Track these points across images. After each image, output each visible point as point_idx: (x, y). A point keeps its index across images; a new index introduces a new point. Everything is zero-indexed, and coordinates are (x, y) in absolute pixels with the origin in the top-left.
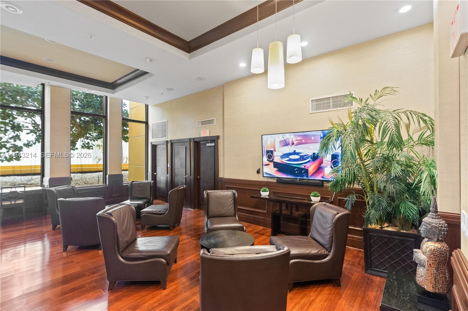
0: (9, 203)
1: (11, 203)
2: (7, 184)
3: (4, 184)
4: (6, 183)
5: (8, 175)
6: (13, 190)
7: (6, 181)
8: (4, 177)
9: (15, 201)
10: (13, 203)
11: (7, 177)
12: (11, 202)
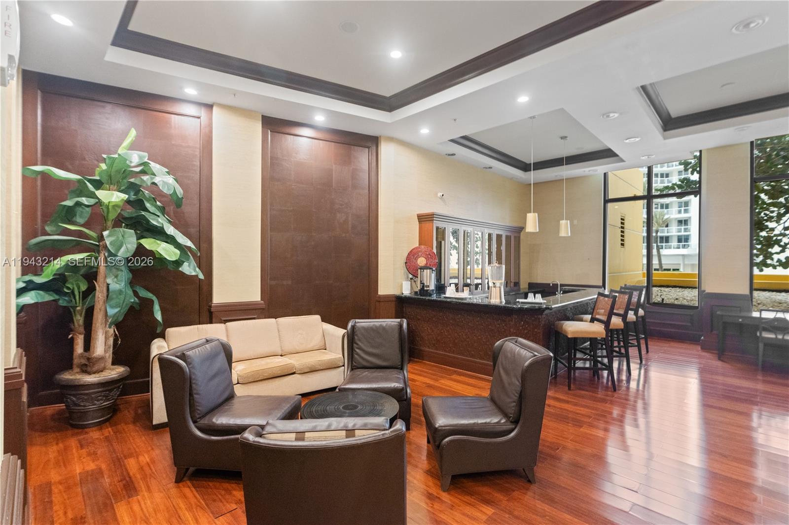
0: (772, 336)
1: (776, 337)
2: (781, 306)
3: (776, 304)
4: (780, 303)
5: (773, 291)
6: (780, 315)
7: (781, 300)
8: (778, 294)
9: (784, 336)
10: (780, 337)
11: (783, 294)
12: (776, 335)
